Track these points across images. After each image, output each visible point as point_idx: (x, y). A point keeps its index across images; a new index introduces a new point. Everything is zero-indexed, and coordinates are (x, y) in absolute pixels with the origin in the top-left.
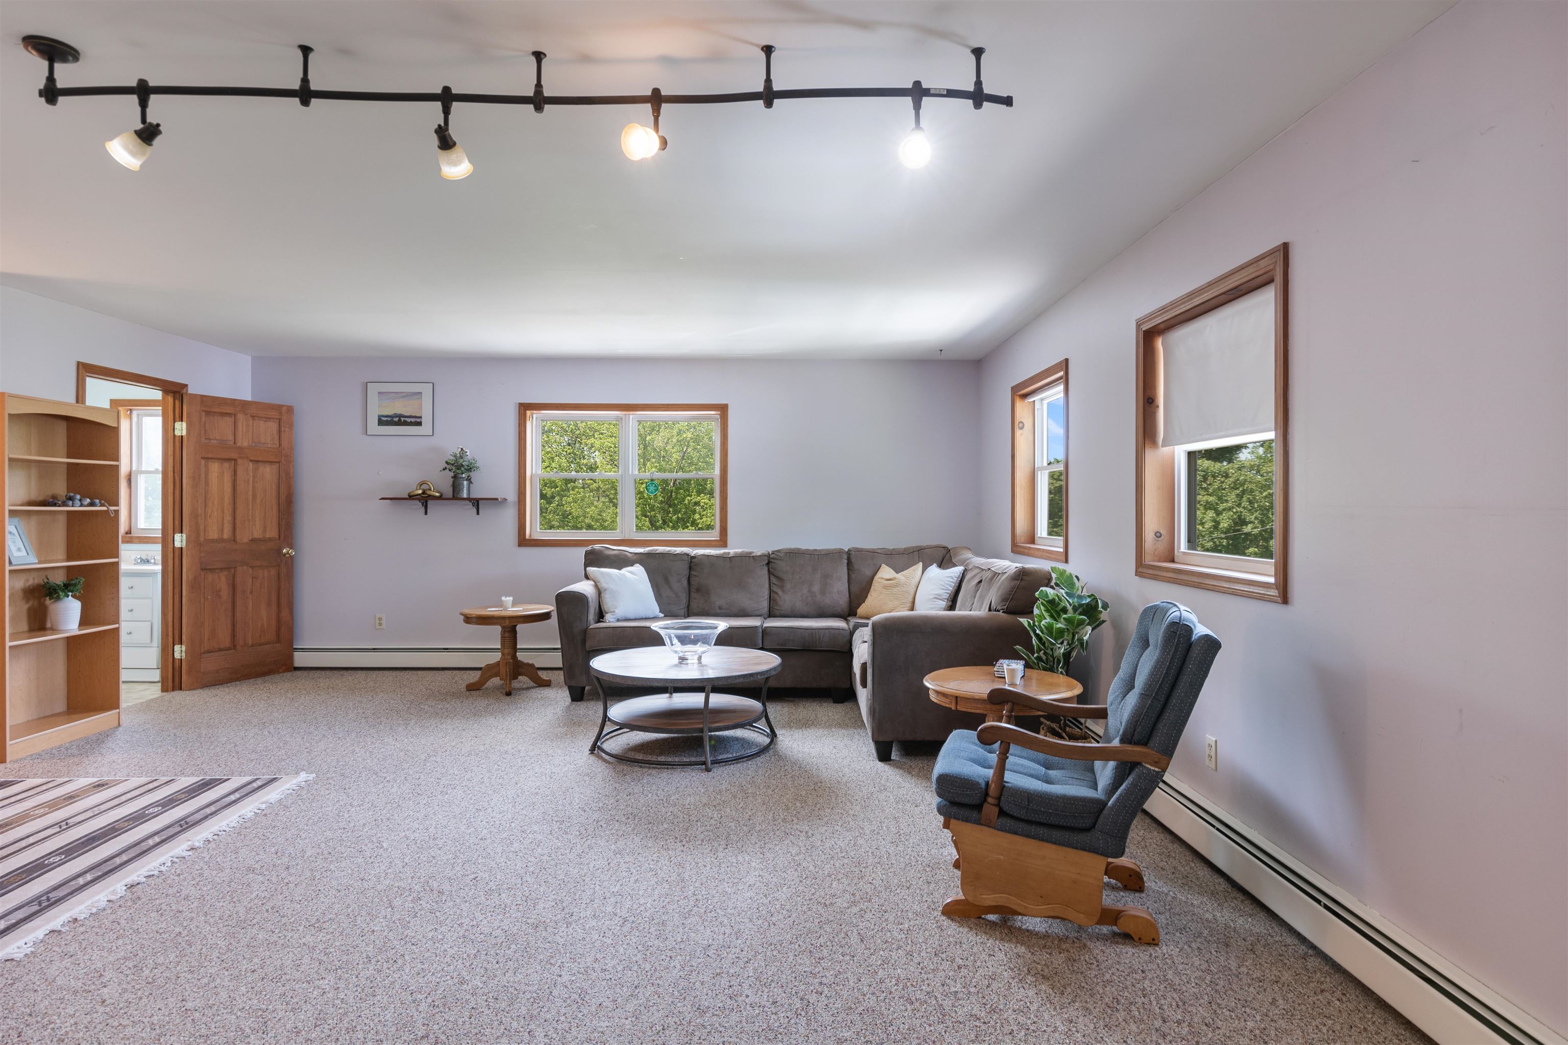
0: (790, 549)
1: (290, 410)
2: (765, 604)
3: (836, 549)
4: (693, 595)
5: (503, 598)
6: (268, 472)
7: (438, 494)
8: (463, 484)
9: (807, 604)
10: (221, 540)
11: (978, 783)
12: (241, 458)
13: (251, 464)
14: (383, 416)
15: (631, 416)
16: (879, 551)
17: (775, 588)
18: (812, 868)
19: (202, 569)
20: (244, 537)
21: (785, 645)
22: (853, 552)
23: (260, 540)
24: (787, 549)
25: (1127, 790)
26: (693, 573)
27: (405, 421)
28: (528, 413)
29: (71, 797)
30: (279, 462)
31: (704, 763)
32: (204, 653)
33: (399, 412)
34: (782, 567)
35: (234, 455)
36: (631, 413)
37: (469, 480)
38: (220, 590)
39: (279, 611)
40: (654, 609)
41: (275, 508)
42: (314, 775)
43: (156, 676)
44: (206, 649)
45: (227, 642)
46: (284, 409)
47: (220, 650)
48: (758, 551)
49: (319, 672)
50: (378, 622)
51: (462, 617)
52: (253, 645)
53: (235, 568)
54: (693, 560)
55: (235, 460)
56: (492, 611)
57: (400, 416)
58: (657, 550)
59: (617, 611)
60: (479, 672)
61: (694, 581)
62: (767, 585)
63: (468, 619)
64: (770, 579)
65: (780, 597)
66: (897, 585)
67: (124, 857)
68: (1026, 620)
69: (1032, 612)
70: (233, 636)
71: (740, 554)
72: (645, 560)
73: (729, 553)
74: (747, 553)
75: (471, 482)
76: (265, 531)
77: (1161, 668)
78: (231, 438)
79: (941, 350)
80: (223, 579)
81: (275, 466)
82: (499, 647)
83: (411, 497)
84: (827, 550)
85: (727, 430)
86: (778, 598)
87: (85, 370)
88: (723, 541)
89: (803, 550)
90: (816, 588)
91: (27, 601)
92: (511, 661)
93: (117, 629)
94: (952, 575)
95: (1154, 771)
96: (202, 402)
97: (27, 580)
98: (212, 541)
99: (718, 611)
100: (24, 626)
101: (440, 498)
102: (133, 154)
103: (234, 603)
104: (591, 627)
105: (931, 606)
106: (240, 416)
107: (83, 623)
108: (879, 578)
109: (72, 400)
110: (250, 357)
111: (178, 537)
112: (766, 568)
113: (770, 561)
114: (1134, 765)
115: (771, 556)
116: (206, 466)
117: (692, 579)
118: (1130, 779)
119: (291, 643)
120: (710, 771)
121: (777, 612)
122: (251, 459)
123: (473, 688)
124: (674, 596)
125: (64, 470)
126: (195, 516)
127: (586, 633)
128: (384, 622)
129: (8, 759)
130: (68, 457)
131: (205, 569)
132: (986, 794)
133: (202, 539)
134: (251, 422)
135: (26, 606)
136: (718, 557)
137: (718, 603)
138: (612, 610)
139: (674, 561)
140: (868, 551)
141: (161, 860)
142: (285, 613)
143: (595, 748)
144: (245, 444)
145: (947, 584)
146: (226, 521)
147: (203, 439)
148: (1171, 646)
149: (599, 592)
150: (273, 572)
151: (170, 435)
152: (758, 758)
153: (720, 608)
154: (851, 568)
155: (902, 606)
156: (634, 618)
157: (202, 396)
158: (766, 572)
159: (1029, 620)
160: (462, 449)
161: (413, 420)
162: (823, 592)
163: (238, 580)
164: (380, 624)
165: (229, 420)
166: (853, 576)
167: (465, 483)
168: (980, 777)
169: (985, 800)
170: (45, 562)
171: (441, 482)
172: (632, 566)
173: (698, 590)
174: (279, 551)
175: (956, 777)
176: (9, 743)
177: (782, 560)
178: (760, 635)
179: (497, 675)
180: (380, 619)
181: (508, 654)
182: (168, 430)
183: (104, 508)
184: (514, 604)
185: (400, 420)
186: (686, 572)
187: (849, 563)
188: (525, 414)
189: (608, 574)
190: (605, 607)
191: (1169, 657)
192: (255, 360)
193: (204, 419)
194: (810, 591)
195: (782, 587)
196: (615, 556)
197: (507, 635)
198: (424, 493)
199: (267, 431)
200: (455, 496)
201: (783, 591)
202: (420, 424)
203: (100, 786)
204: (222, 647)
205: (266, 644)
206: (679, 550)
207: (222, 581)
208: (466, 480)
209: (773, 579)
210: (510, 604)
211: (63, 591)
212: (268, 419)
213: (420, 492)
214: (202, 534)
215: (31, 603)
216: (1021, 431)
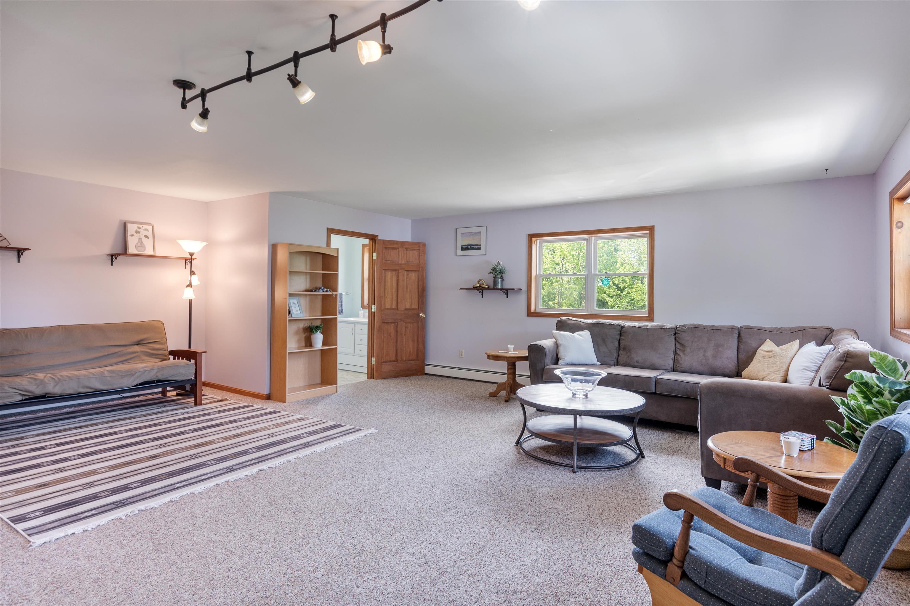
0: (693, 325)
1: (424, 245)
2: (670, 363)
3: (729, 326)
4: (621, 352)
5: (509, 346)
6: (413, 276)
7: (486, 287)
8: (498, 281)
9: (702, 365)
10: (392, 309)
11: (664, 542)
12: (401, 269)
13: (405, 272)
14: (463, 245)
15: (593, 238)
16: (767, 329)
17: (678, 352)
18: (576, 566)
19: (383, 323)
20: (402, 307)
21: (672, 393)
22: (743, 329)
23: (409, 309)
24: (691, 324)
25: (813, 598)
26: (622, 337)
27: (473, 247)
28: (533, 239)
29: (287, 423)
30: (418, 271)
31: (572, 466)
32: (384, 362)
33: (470, 243)
34: (685, 337)
35: (397, 268)
36: (593, 235)
37: (502, 278)
38: (391, 333)
39: (418, 345)
40: (593, 359)
41: (417, 294)
42: (377, 431)
43: (365, 370)
44: (384, 360)
45: (393, 358)
46: (421, 244)
47: (390, 361)
48: (669, 326)
49: (435, 377)
50: (460, 354)
51: (486, 355)
52: (405, 361)
53: (398, 322)
54: (623, 329)
55: (398, 270)
56: (501, 353)
57: (471, 245)
58: (600, 322)
59: (566, 359)
60: (496, 385)
61: (623, 343)
62: (673, 349)
63: (489, 357)
64: (675, 345)
65: (681, 358)
66: (774, 356)
67: (272, 456)
68: (839, 397)
69: (846, 391)
70: (396, 355)
71: (655, 326)
72: (590, 327)
73: (647, 326)
74: (660, 326)
75: (503, 280)
76: (411, 305)
77: (856, 475)
78: (396, 259)
79: (827, 170)
80: (392, 327)
81: (417, 273)
82: (506, 372)
83: (475, 288)
84: (723, 326)
85: (654, 244)
86: (680, 359)
87: (331, 231)
88: (651, 318)
89: (703, 326)
90: (710, 354)
91: (305, 333)
92: (512, 382)
93: (336, 348)
94: (822, 352)
95: (845, 587)
96: (383, 243)
97: (305, 324)
98: (388, 309)
99: (636, 364)
100: (303, 344)
101: (488, 288)
102: (200, 125)
103: (397, 339)
104: (547, 367)
105: (800, 375)
106: (401, 249)
107: (324, 344)
108: (760, 350)
109: (325, 245)
110: (410, 220)
111: (373, 306)
112: (673, 337)
113: (676, 332)
114: (824, 575)
115: (678, 329)
116: (385, 273)
117: (622, 341)
118: (818, 587)
119: (424, 362)
120: (575, 473)
121: (678, 369)
122: (406, 269)
123: (493, 395)
124: (608, 351)
125: (321, 276)
126: (380, 297)
127: (543, 371)
128: (463, 354)
129: (287, 402)
130: (323, 271)
131: (384, 322)
132: (672, 555)
133: (383, 308)
134: (405, 252)
135: (304, 336)
136: (639, 328)
137: (636, 359)
138: (563, 358)
139: (610, 329)
140: (756, 329)
141: (280, 461)
142: (421, 346)
143: (518, 443)
144: (403, 262)
145: (816, 359)
146: (394, 300)
147: (384, 261)
148: (870, 453)
149: (557, 346)
150: (415, 325)
151: (371, 259)
152: (617, 471)
153: (637, 362)
154: (741, 341)
155: (776, 373)
156: (578, 364)
157: (383, 240)
158: (673, 340)
159: (843, 398)
160: (498, 261)
161: (477, 247)
162: (715, 357)
163: (399, 328)
164: (462, 355)
165: (395, 251)
166: (742, 346)
167: (500, 280)
168: (669, 536)
169: (671, 560)
170: (313, 316)
171: (488, 279)
172: (582, 331)
173: (624, 349)
174: (418, 315)
175: (647, 531)
176: (287, 394)
177: (685, 332)
178: (654, 383)
179: (504, 389)
180: (462, 352)
181: (511, 378)
182: (371, 257)
183: (331, 293)
184: (514, 350)
185: (471, 247)
186: (618, 337)
187: (739, 337)
188: (531, 240)
189: (564, 335)
190: (561, 355)
191: (866, 465)
192: (413, 221)
193: (384, 251)
194: (704, 355)
195: (683, 351)
196: (573, 324)
197: (510, 367)
198: (480, 286)
199: (413, 256)
200: (495, 288)
201: (684, 354)
202: (479, 249)
203: (301, 419)
204: (391, 360)
205: (411, 360)
206: (614, 322)
207: (392, 328)
208: (500, 278)
209: (677, 345)
210: (512, 349)
211: (315, 330)
212: (414, 250)
213: (478, 285)
214: (383, 306)
215: (306, 334)
216: (899, 230)
